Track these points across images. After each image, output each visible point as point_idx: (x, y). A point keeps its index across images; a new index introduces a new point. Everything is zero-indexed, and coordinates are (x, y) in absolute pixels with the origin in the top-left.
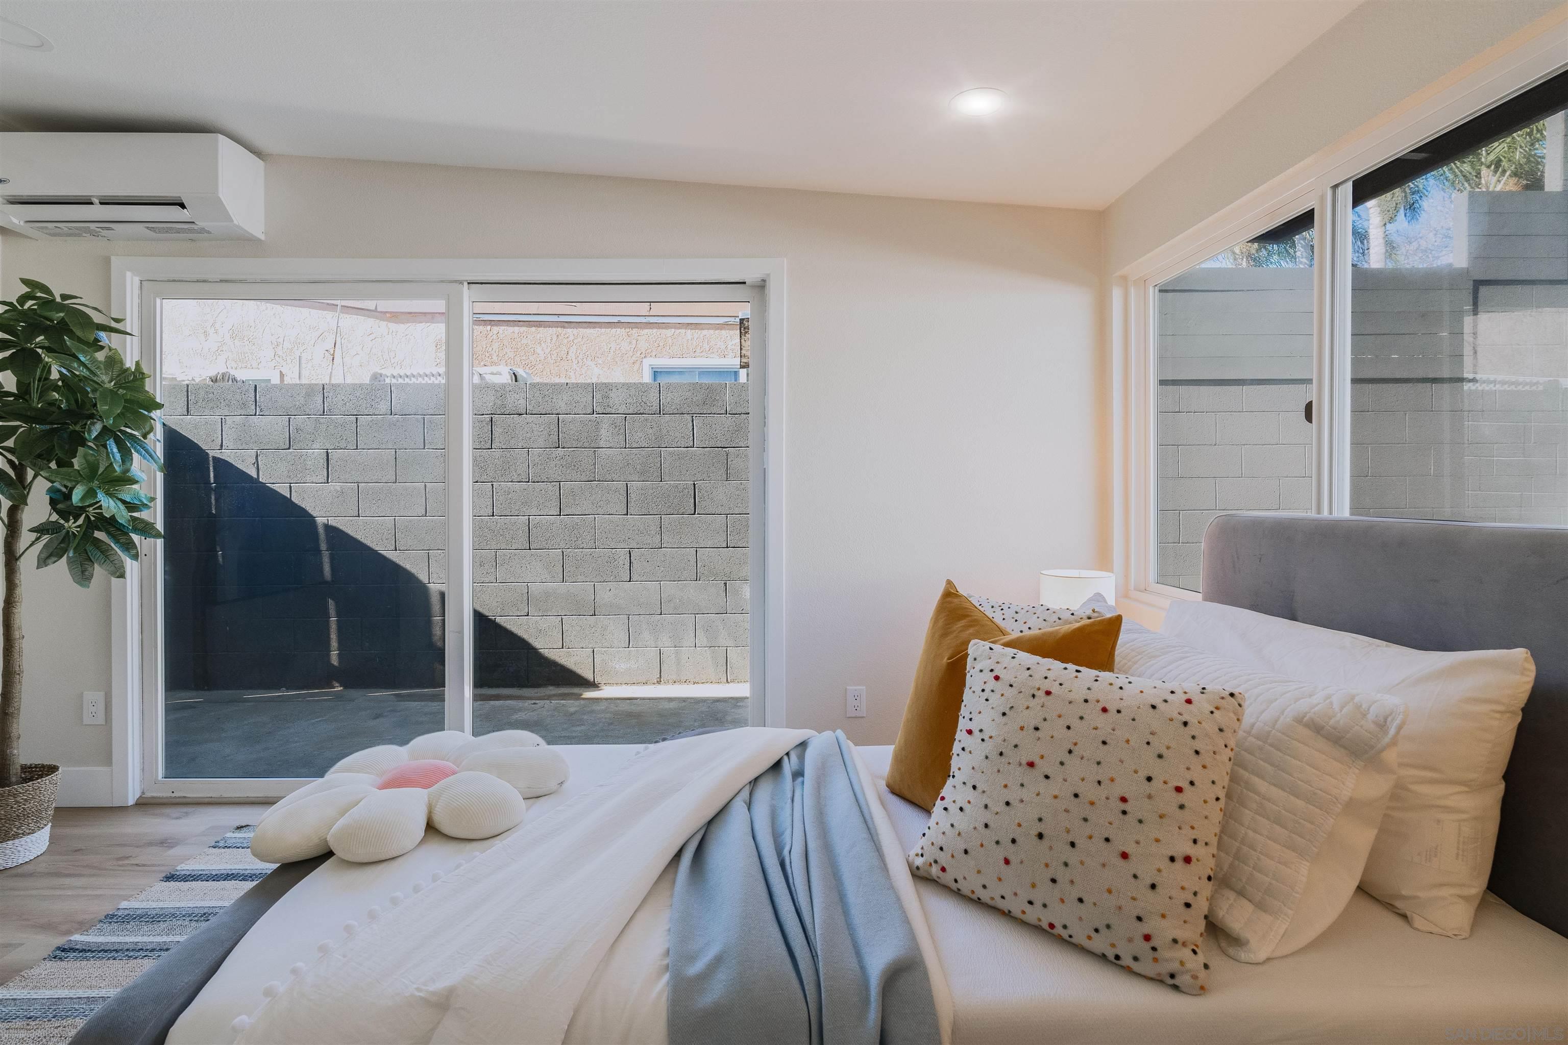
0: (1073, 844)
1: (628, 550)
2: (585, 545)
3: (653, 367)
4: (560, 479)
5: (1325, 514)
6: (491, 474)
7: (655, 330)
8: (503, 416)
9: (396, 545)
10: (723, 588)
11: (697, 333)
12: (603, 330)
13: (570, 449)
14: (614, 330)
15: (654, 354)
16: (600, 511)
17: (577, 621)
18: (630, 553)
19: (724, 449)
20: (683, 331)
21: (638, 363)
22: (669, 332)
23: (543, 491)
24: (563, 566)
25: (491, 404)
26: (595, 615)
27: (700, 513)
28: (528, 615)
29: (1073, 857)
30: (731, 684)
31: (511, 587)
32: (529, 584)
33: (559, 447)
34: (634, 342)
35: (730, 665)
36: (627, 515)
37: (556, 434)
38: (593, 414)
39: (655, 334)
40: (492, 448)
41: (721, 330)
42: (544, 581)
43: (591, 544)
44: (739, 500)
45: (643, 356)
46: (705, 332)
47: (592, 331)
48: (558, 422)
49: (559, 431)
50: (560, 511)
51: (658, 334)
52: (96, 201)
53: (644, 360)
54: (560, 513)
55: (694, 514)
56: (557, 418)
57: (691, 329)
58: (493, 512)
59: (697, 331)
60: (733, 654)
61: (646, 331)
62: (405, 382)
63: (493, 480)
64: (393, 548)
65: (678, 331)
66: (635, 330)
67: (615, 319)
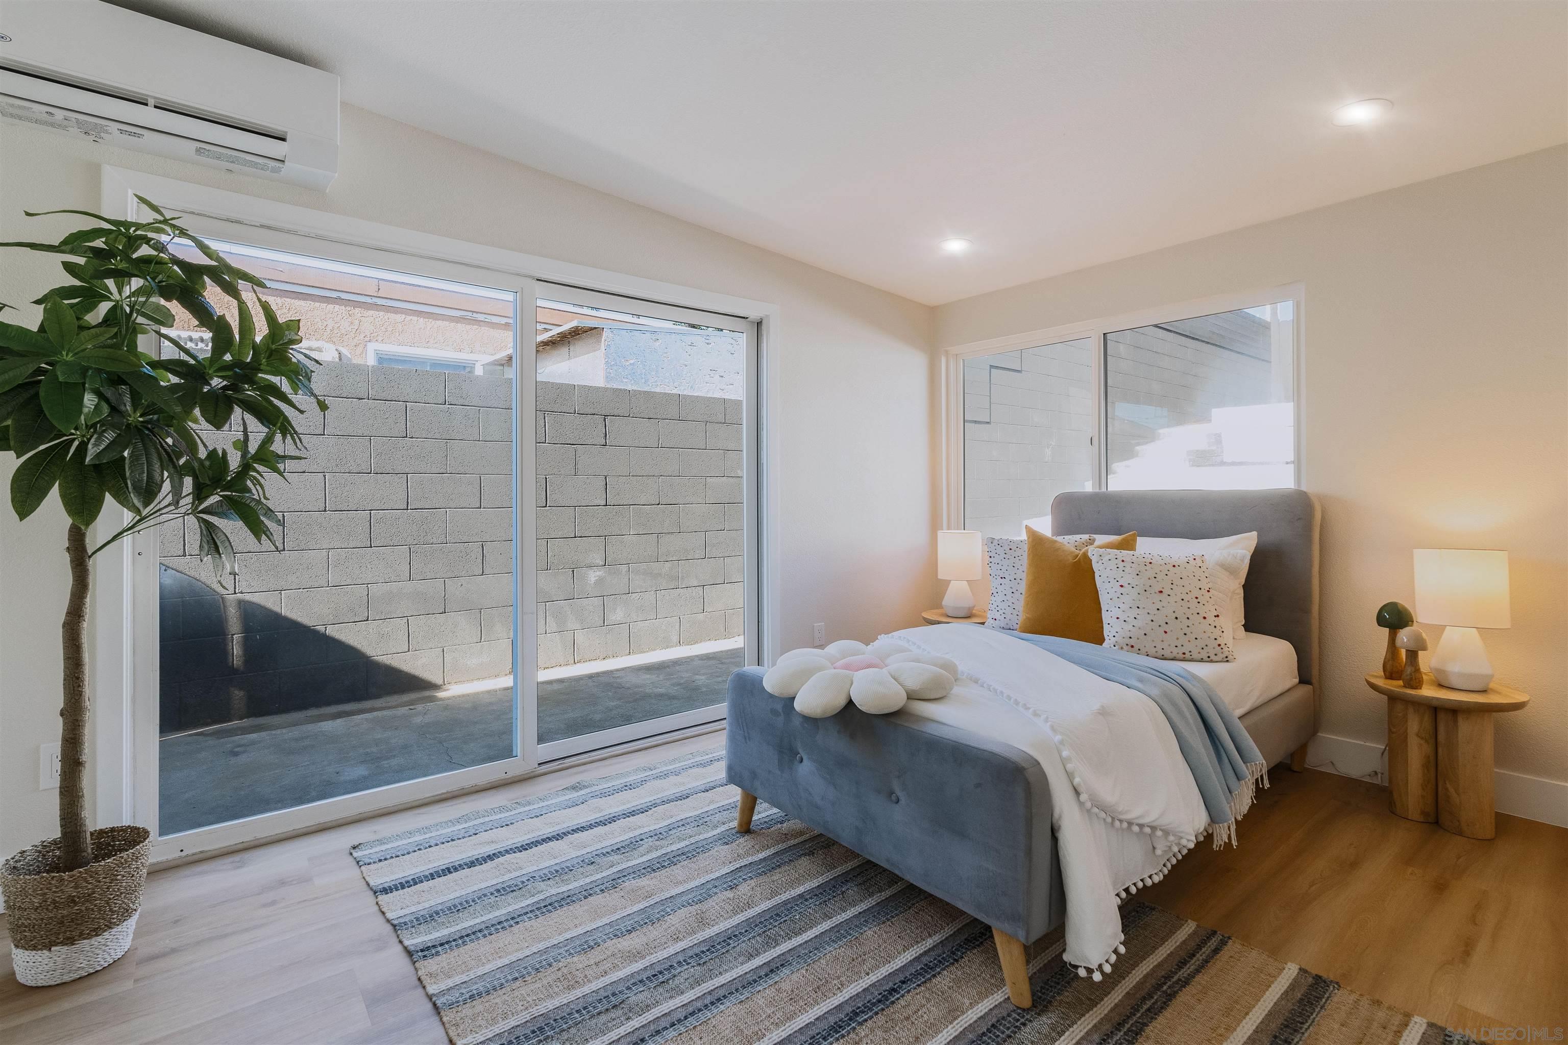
0: (1188, 618)
1: (481, 543)
2: (435, 541)
3: (378, 352)
4: (407, 470)
5: (1104, 489)
6: (323, 464)
7: (382, 313)
8: (339, 399)
9: (184, 549)
10: (571, 576)
11: (431, 323)
12: (317, 304)
13: (418, 439)
14: (332, 306)
15: (380, 339)
16: (452, 505)
17: (425, 621)
18: (483, 547)
19: (573, 446)
20: (415, 318)
21: (361, 346)
22: (399, 317)
23: (388, 483)
24: (410, 564)
25: (324, 384)
26: (445, 613)
27: (551, 505)
28: (367, 620)
29: (1189, 623)
30: (578, 665)
31: (347, 590)
32: (369, 585)
33: (406, 437)
34: (357, 322)
35: (577, 646)
36: (480, 508)
37: (403, 422)
38: (445, 404)
39: (381, 317)
40: (324, 435)
41: (457, 323)
42: (387, 580)
43: (443, 539)
44: (586, 493)
45: (366, 339)
46: (439, 323)
47: (302, 303)
48: (406, 410)
49: (406, 419)
50: (408, 505)
51: (386, 317)
52: (151, 102)
53: (369, 344)
54: (408, 506)
55: (546, 507)
56: (405, 405)
57: (424, 318)
58: (326, 507)
59: (430, 320)
60: (580, 637)
61: (371, 312)
62: (199, 347)
63: (326, 470)
64: (181, 552)
65: (408, 318)
66: (357, 310)
67: (334, 295)
